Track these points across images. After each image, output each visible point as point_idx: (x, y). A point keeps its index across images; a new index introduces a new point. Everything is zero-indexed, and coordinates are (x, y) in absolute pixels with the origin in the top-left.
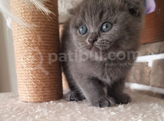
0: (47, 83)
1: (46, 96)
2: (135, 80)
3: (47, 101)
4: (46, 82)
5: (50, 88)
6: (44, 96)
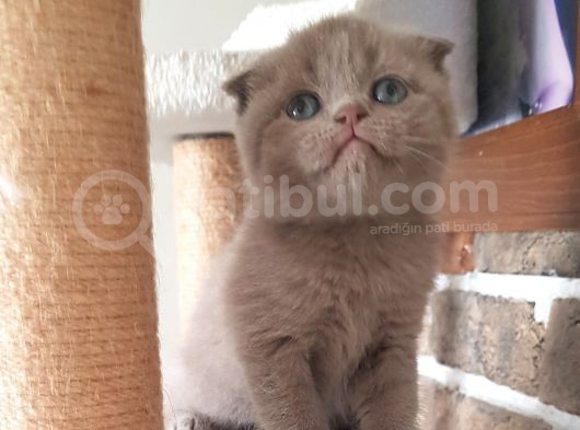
2: (481, 366)
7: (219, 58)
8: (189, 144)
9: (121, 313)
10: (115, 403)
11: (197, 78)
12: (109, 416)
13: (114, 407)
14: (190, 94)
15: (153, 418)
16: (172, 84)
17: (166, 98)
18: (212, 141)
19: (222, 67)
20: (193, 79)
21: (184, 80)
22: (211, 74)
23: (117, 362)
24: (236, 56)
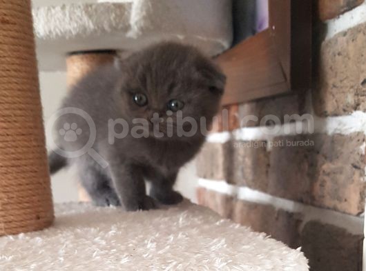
0: (11, 195)
1: (10, 222)
2: (244, 181)
3: (14, 232)
4: (8, 192)
5: (21, 205)
6: (5, 222)
7: (82, 7)
8: (75, 57)
9: (24, 133)
10: (24, 178)
11: (71, 19)
12: (20, 185)
13: (24, 180)
14: (68, 27)
15: (45, 188)
16: (58, 22)
17: (55, 30)
18: (87, 55)
19: (84, 12)
20: (69, 19)
21: (64, 20)
22: (78, 16)
23: (23, 157)
24: (91, 6)
